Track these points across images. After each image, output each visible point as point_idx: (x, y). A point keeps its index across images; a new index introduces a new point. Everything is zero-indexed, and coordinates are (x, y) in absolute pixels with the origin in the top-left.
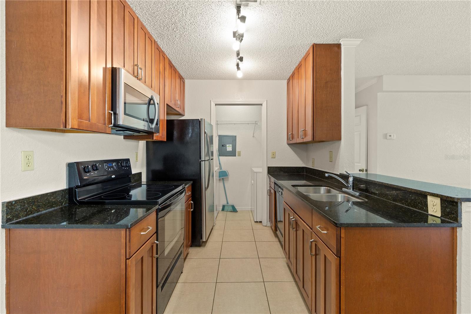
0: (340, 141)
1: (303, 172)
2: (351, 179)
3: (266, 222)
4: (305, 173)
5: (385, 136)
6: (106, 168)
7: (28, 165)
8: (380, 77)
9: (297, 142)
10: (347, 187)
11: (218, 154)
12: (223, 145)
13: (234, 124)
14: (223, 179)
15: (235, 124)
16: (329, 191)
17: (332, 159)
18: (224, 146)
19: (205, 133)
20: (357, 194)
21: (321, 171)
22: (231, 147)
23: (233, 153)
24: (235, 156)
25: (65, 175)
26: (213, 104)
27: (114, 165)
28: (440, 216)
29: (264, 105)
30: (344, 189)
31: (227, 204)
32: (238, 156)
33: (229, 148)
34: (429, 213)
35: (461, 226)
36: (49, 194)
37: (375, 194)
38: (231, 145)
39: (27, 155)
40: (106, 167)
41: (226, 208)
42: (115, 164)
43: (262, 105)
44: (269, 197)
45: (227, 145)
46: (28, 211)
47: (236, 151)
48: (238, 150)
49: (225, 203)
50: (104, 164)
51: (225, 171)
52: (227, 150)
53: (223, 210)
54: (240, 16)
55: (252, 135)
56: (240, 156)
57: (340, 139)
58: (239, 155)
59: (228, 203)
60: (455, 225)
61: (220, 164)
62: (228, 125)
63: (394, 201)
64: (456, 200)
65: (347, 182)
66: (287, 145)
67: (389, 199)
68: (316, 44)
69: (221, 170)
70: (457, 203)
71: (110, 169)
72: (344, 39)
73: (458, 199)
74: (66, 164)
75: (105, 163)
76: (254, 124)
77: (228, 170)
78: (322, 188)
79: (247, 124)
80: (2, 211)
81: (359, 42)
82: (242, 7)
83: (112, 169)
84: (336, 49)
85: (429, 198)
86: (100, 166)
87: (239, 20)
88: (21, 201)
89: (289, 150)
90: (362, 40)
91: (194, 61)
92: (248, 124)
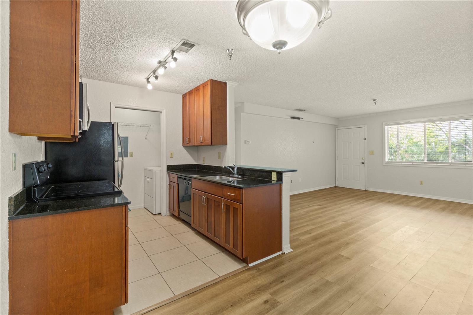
0: (226, 145)
1: (195, 168)
2: (236, 169)
3: (165, 212)
4: (196, 169)
5: (245, 142)
8: (243, 103)
9: (195, 145)
10: (234, 174)
15: (127, 126)
16: (221, 178)
17: (220, 157)
19: (118, 136)
20: (240, 177)
21: (212, 166)
24: (128, 157)
26: (113, 106)
28: (276, 180)
29: (164, 113)
30: (231, 175)
32: (130, 157)
34: (273, 180)
35: (283, 183)
37: (248, 176)
43: (161, 112)
44: (168, 190)
47: (128, 152)
48: (130, 150)
54: (173, 57)
55: (145, 137)
56: (133, 157)
57: (227, 144)
60: (281, 182)
62: (119, 126)
63: (258, 177)
64: (281, 172)
65: (234, 171)
66: (182, 147)
67: (256, 177)
68: (213, 80)
70: (281, 173)
72: (229, 81)
73: (282, 171)
76: (146, 127)
78: (217, 176)
80: (9, 205)
81: (236, 85)
82: (175, 52)
84: (224, 85)
85: (273, 173)
87: (172, 59)
89: (184, 151)
90: (238, 83)
92: (141, 126)
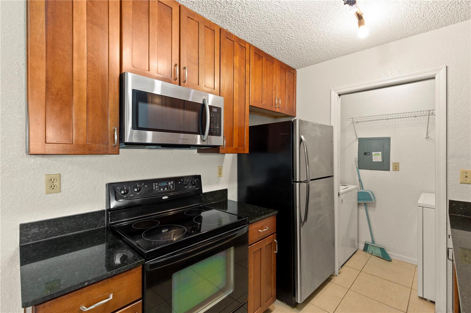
6: (155, 188)
7: (53, 187)
11: (358, 166)
12: (365, 153)
13: (386, 119)
14: (365, 203)
15: (388, 119)
18: (368, 154)
19: (301, 140)
22: (381, 156)
23: (384, 166)
24: (389, 170)
25: (105, 195)
27: (170, 184)
29: (440, 77)
31: (373, 243)
32: (393, 170)
33: (377, 157)
36: (77, 217)
38: (380, 153)
39: (52, 178)
40: (157, 187)
41: (370, 249)
42: (172, 183)
43: (435, 78)
45: (374, 153)
46: (48, 232)
47: (389, 162)
48: (393, 160)
49: (369, 240)
50: (154, 184)
51: (368, 193)
52: (373, 161)
53: (365, 249)
55: (425, 134)
56: (398, 170)
58: (396, 168)
59: (373, 241)
61: (360, 180)
62: (375, 121)
69: (362, 191)
71: (162, 189)
74: (106, 185)
75: (155, 182)
76: (425, 116)
77: (373, 192)
79: (413, 118)
83: (166, 189)
86: (146, 186)
88: (39, 224)
91: (288, 39)
92: (415, 117)
